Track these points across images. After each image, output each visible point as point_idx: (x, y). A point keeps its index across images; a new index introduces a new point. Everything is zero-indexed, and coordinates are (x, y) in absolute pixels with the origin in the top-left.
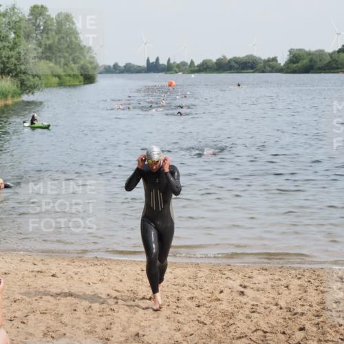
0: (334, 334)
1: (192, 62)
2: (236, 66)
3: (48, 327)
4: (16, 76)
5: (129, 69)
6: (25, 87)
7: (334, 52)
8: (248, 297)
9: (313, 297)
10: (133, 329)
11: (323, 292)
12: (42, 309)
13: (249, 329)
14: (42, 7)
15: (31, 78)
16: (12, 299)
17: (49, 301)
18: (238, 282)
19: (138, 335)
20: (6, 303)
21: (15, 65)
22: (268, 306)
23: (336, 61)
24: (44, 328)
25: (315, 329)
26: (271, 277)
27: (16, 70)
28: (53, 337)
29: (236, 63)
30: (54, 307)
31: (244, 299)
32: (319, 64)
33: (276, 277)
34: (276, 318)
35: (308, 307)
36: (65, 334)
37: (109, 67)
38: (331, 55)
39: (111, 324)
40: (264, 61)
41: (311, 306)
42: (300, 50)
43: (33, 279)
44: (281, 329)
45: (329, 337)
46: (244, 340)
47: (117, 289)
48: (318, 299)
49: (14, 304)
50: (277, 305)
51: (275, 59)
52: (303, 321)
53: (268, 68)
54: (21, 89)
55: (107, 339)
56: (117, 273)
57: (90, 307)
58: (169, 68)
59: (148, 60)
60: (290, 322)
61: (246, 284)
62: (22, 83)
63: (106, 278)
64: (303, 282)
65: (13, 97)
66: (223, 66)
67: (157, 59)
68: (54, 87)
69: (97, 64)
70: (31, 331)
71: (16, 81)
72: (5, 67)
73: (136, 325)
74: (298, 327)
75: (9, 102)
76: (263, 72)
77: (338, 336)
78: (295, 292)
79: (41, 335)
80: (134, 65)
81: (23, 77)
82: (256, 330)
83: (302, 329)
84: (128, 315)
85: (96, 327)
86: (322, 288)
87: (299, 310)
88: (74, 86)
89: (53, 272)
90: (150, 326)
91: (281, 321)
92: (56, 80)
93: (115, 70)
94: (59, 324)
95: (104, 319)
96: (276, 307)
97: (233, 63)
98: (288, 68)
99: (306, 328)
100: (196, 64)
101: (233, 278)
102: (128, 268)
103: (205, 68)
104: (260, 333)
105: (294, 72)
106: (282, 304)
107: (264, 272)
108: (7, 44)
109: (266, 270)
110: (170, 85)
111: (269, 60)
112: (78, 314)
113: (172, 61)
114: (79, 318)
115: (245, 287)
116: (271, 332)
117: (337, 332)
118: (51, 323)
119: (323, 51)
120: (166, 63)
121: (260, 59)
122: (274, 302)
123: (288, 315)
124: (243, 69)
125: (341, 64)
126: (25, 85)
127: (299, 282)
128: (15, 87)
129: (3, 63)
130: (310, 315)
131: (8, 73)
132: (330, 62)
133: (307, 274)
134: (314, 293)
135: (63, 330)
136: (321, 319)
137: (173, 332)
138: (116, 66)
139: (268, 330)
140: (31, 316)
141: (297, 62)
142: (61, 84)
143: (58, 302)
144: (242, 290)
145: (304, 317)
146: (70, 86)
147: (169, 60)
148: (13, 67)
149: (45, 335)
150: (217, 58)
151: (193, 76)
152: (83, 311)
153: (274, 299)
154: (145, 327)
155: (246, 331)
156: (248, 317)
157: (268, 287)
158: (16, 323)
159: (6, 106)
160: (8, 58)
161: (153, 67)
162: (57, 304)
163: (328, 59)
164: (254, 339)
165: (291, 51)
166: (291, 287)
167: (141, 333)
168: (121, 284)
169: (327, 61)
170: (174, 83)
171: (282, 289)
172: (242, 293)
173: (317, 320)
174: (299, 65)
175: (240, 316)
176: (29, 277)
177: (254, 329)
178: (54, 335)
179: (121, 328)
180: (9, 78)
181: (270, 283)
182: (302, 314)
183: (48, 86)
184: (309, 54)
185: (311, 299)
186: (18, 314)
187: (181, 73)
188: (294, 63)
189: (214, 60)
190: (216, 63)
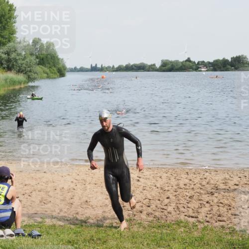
0: (184, 200)
1: (113, 66)
2: (135, 68)
3: (42, 198)
4: (26, 73)
5: (82, 70)
6: (30, 79)
7: (183, 62)
8: (141, 182)
9: (173, 182)
10: (85, 199)
11: (178, 180)
12: (39, 189)
13: (142, 198)
14: (38, 38)
15: (33, 74)
16: (24, 184)
17: (42, 185)
18: (137, 175)
19: (87, 201)
20: (21, 186)
21: (25, 68)
22: (151, 186)
23: (185, 66)
24: (40, 199)
25: (174, 198)
26: (153, 172)
27: (25, 70)
28: (44, 203)
29: (135, 66)
30: (45, 188)
31: (139, 183)
32: (176, 67)
33: (155, 172)
34: (155, 193)
35: (171, 187)
36: (50, 201)
37: (72, 69)
38: (182, 63)
39: (73, 196)
40: (149, 66)
41: (172, 186)
42: (167, 60)
43: (35, 174)
44: (157, 198)
45: (181, 202)
46: (140, 203)
47: (76, 178)
48: (176, 183)
49: (25, 187)
50: (155, 186)
51: (154, 65)
52: (168, 194)
53: (151, 69)
54: (28, 79)
55: (72, 204)
56: (76, 171)
57: (63, 188)
58: (102, 69)
59: (91, 65)
60: (162, 195)
61: (141, 176)
62: (29, 77)
63: (71, 174)
64: (168, 175)
65: (24, 84)
66: (129, 68)
67: (96, 65)
68: (44, 79)
69: (66, 68)
70: (34, 200)
71: (26, 76)
72: (20, 69)
73: (86, 196)
74: (166, 197)
75: (22, 86)
76: (149, 71)
77: (186, 201)
78: (164, 180)
79: (39, 202)
80: (84, 68)
81: (29, 74)
82: (146, 199)
83: (168, 198)
84: (82, 192)
85: (66, 198)
86: (178, 178)
87: (167, 189)
88: (55, 78)
89: (45, 171)
90: (93, 197)
91: (158, 194)
92: (45, 75)
93: (75, 70)
94: (48, 196)
95: (70, 194)
96: (155, 187)
97: (134, 67)
98: (161, 69)
99: (170, 197)
100: (115, 67)
101: (134, 173)
102: (82, 168)
103: (120, 69)
104: (147, 200)
105: (164, 71)
106: (158, 185)
107: (149, 170)
108: (21, 57)
109: (150, 169)
110: (103, 78)
111: (151, 65)
112: (57, 191)
113: (103, 66)
114: (57, 193)
115: (140, 177)
116: (153, 200)
117: (185, 199)
118: (44, 196)
119: (178, 61)
120: (100, 67)
121: (147, 65)
122: (154, 185)
123: (161, 191)
124: (139, 70)
125: (187, 67)
126: (30, 78)
127: (167, 175)
128: (25, 79)
129: (19, 67)
130: (172, 191)
131: (22, 72)
132: (181, 66)
133: (170, 171)
134: (174, 180)
135: (49, 199)
136: (178, 193)
137: (104, 200)
138: (75, 68)
139: (151, 198)
140: (34, 193)
141: (166, 66)
142: (48, 77)
143: (47, 185)
144: (139, 179)
145: (169, 192)
146: (53, 78)
147: (102, 66)
148: (24, 69)
149: (41, 202)
150: (126, 64)
151: (114, 73)
152: (59, 190)
153: (154, 183)
154: (90, 197)
155: (140, 199)
156: (141, 192)
157: (151, 177)
158: (26, 196)
159: (21, 88)
160: (22, 64)
161: (94, 69)
162: (47, 187)
163: (181, 65)
164: (144, 203)
165: (162, 61)
166: (162, 177)
167: (88, 200)
168: (78, 176)
169: (180, 66)
170: (105, 76)
171: (158, 179)
172: (138, 180)
173: (175, 193)
174: (167, 67)
175: (137, 192)
176: (32, 173)
177: (144, 198)
178: (45, 202)
179: (78, 198)
180: (22, 74)
181: (152, 175)
182: (168, 190)
183: (42, 78)
184: (171, 62)
185: (172, 183)
186: (27, 192)
187: (107, 72)
188: (164, 66)
189: (124, 65)
190: (125, 67)
